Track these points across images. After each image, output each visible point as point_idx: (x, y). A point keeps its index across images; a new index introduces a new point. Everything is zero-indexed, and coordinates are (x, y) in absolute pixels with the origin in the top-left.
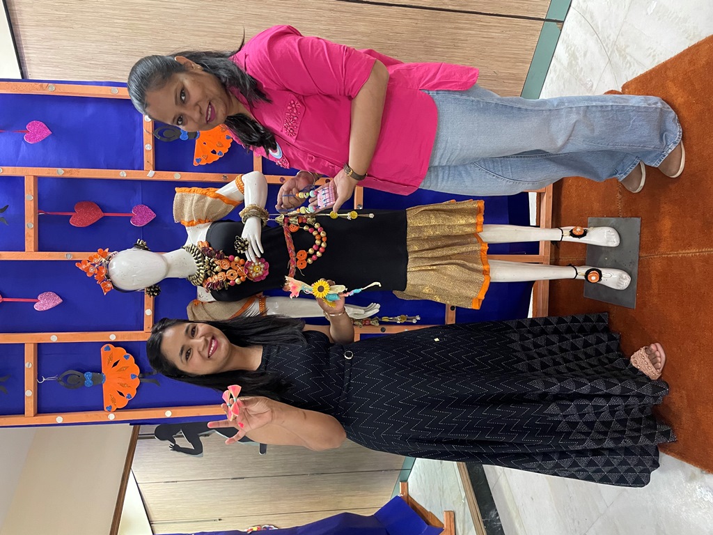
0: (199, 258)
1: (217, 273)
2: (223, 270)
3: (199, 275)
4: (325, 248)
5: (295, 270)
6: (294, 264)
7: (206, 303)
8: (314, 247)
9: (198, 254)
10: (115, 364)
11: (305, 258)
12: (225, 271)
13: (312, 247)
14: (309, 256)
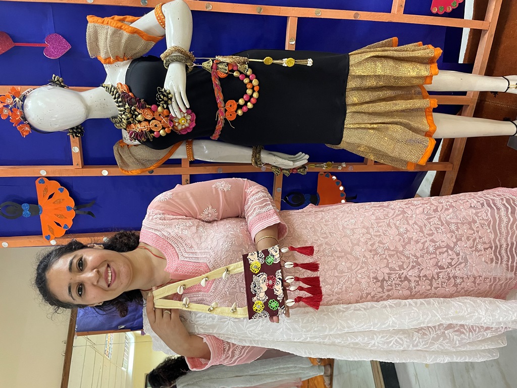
0: (120, 102)
1: (140, 122)
2: (146, 120)
3: (121, 119)
4: (257, 99)
5: (224, 121)
6: (222, 115)
7: (132, 146)
8: (245, 97)
9: (118, 98)
10: (51, 197)
11: (235, 109)
12: (149, 121)
13: (243, 97)
14: (240, 107)
